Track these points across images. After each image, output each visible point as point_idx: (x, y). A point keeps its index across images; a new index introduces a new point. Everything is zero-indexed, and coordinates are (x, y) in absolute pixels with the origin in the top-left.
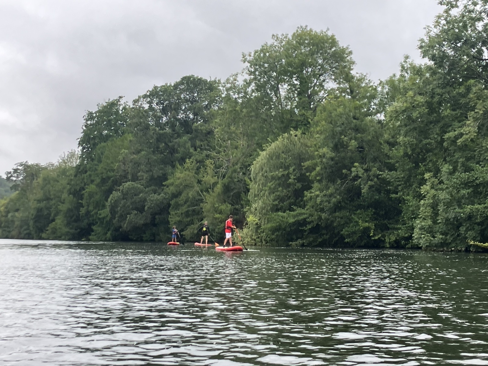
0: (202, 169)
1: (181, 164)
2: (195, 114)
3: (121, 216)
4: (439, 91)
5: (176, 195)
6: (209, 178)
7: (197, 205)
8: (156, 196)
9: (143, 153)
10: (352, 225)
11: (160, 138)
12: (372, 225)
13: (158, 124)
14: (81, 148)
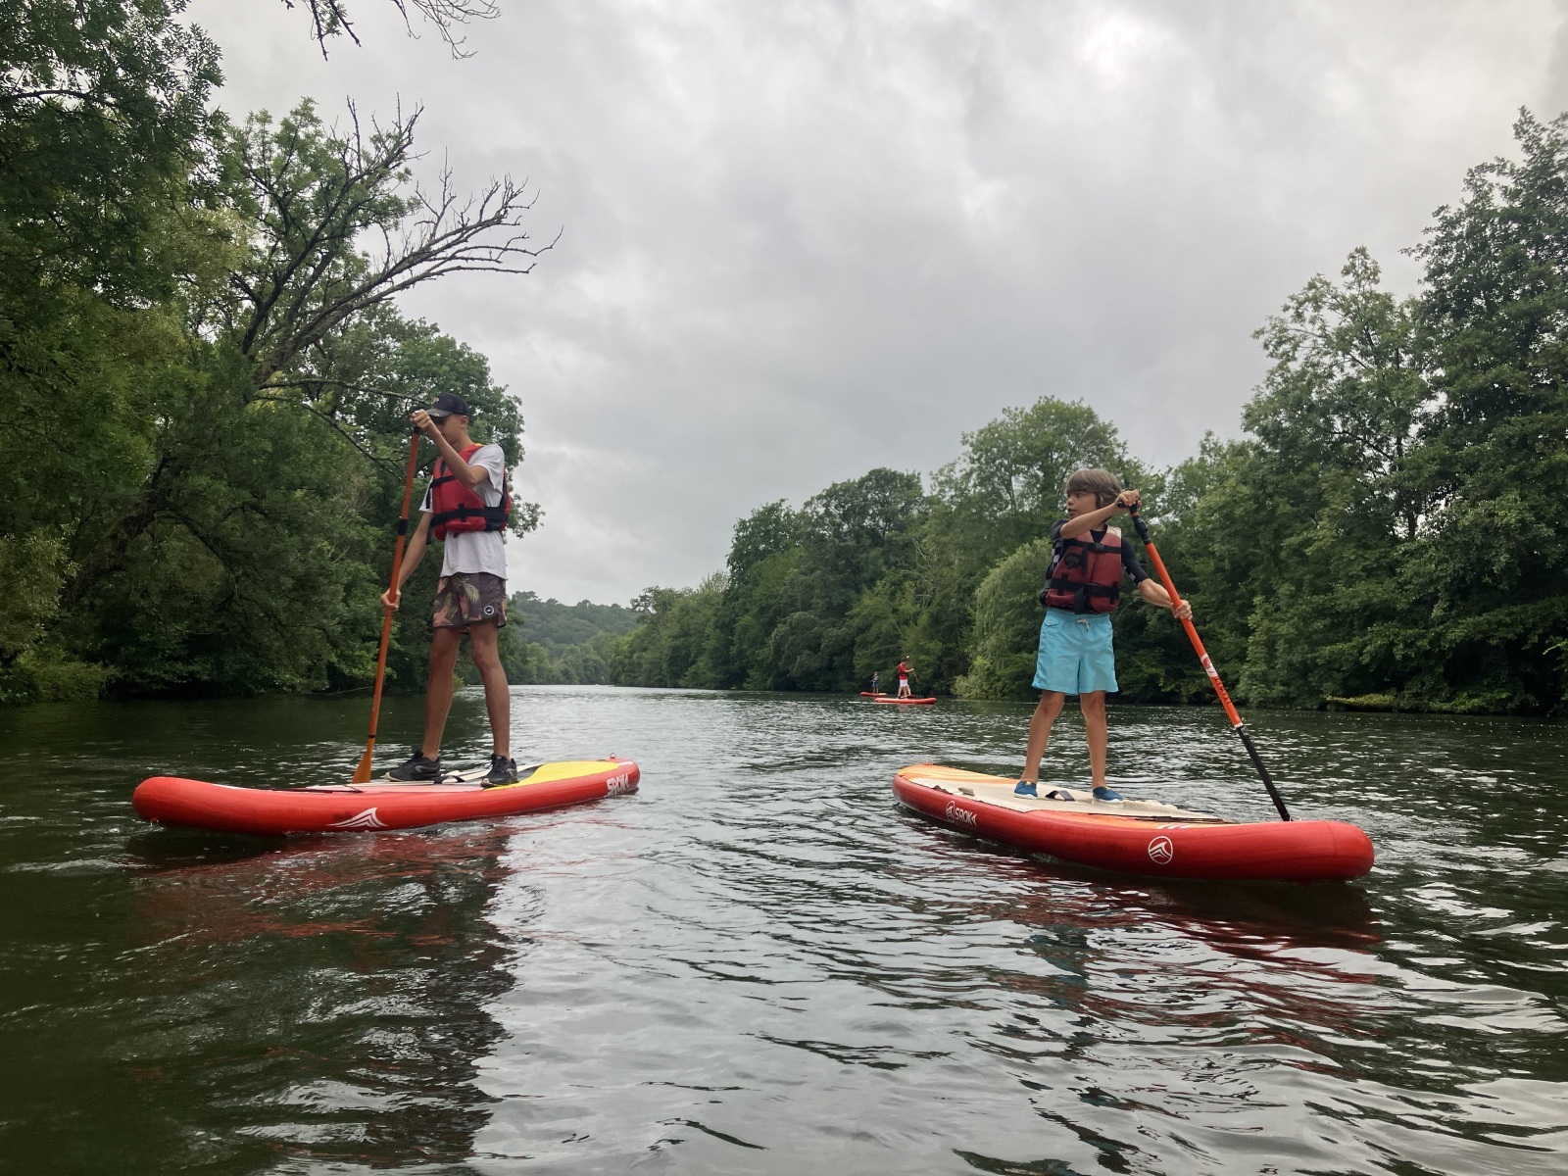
0: (898, 595)
1: (870, 588)
2: (887, 520)
3: (788, 657)
4: (1272, 478)
5: (862, 630)
6: (908, 606)
7: (891, 643)
8: (836, 631)
9: (818, 572)
10: (1131, 670)
11: (840, 553)
12: (1160, 671)
13: (837, 534)
14: (730, 567)
